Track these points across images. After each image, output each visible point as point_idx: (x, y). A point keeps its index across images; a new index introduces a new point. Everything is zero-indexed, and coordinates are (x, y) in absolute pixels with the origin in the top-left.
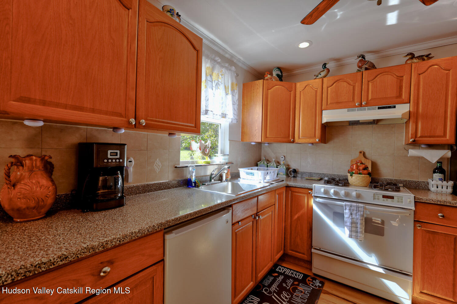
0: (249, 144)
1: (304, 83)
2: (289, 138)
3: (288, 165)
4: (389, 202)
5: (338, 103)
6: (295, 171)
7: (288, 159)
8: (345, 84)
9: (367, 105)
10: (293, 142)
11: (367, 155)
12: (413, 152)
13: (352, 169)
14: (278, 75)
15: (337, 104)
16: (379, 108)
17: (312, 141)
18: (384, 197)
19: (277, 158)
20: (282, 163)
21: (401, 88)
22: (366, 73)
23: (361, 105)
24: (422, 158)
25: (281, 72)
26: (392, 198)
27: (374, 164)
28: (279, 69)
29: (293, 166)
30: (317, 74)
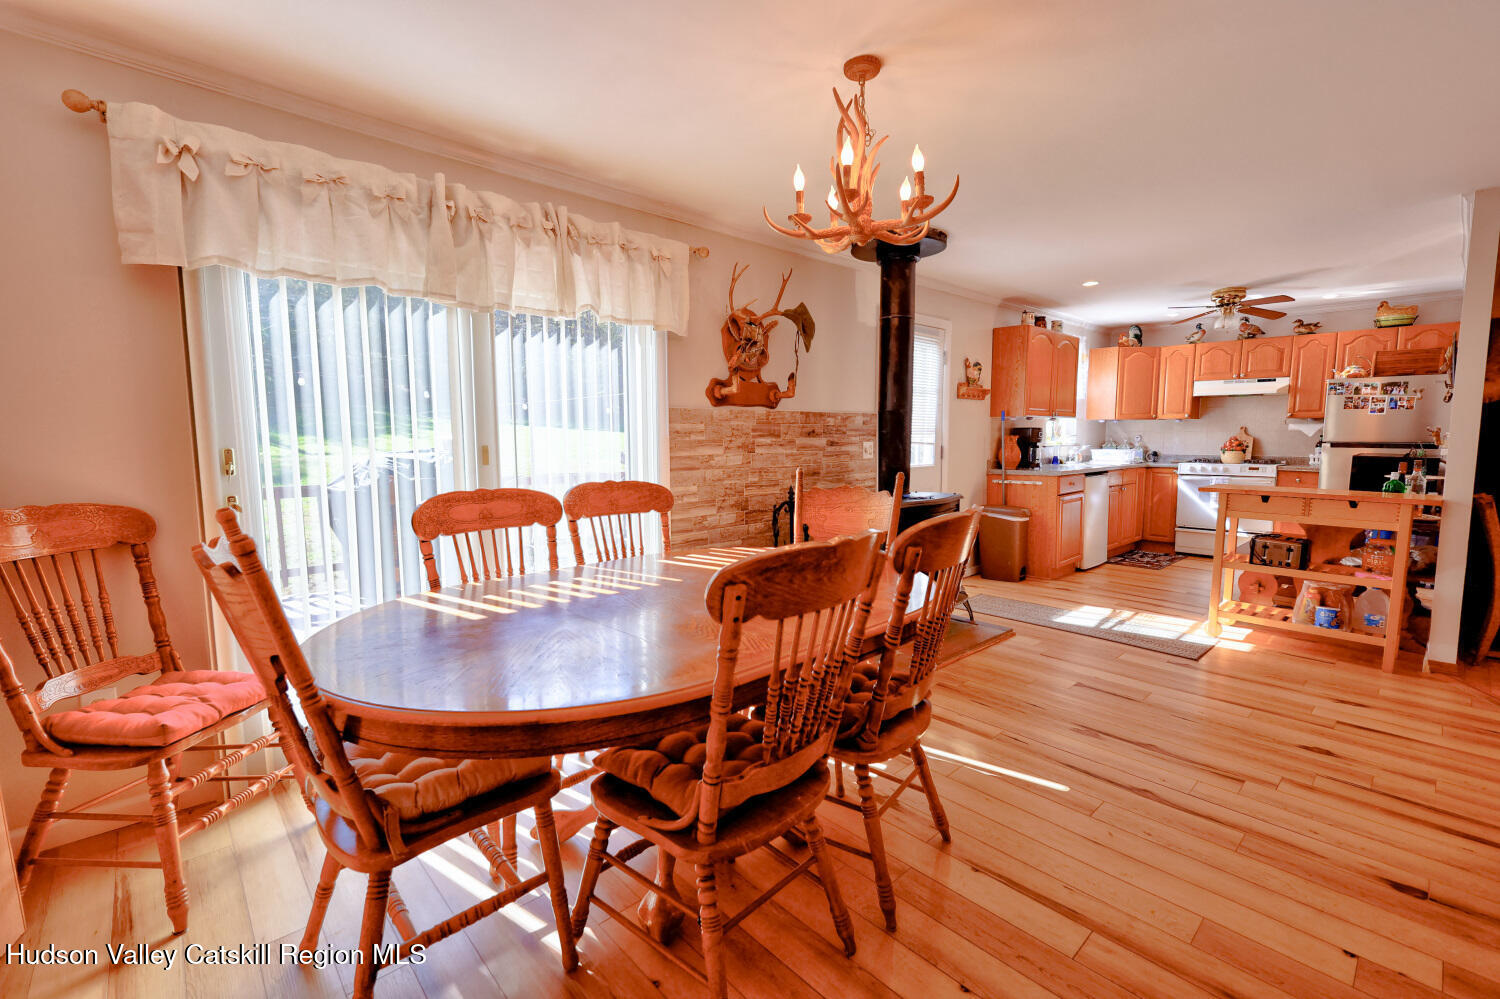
0: (1097, 422)
1: (1173, 348)
2: (1149, 413)
3: (1146, 447)
4: (1254, 473)
5: (1213, 373)
6: (1155, 454)
7: (1145, 440)
8: (1222, 353)
9: (1246, 376)
10: (1156, 418)
11: (1250, 431)
12: (1293, 426)
13: (1225, 446)
14: (1136, 336)
15: (1213, 375)
16: (1259, 381)
17: (1180, 416)
18: (1250, 469)
19: (1129, 439)
20: (1137, 445)
21: (1282, 360)
22: (1246, 342)
23: (1239, 377)
24: (1300, 432)
25: (1140, 331)
26: (1258, 469)
27: (1256, 442)
28: (1137, 326)
29: (1152, 448)
30: (1188, 336)
